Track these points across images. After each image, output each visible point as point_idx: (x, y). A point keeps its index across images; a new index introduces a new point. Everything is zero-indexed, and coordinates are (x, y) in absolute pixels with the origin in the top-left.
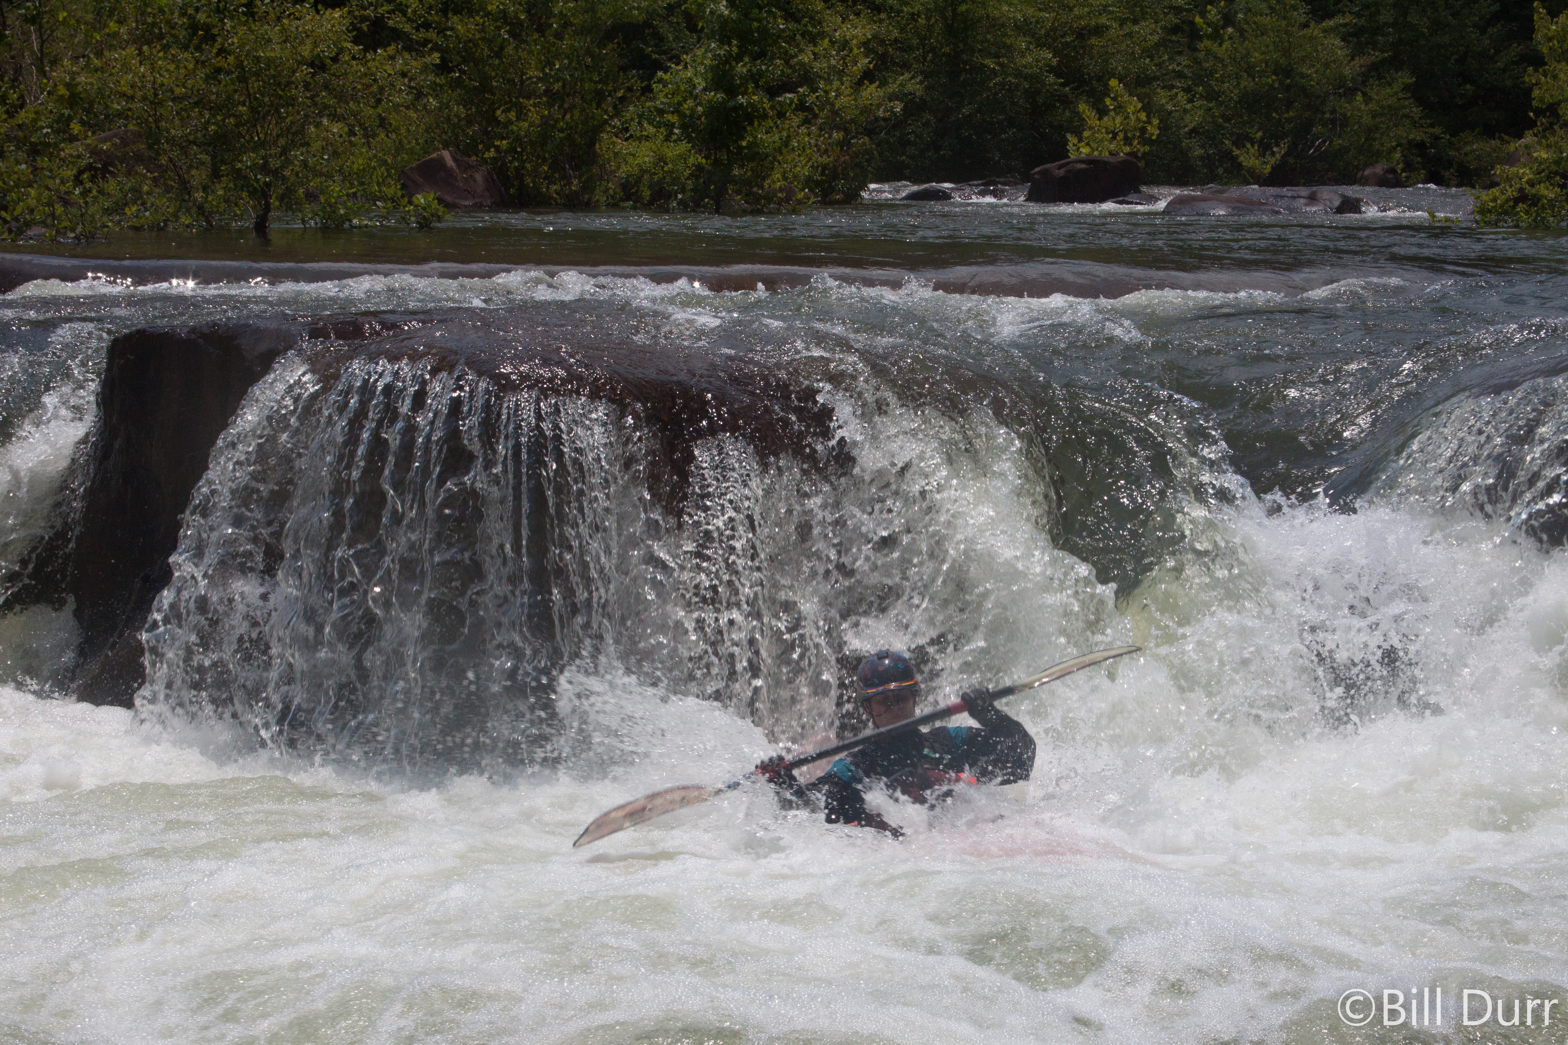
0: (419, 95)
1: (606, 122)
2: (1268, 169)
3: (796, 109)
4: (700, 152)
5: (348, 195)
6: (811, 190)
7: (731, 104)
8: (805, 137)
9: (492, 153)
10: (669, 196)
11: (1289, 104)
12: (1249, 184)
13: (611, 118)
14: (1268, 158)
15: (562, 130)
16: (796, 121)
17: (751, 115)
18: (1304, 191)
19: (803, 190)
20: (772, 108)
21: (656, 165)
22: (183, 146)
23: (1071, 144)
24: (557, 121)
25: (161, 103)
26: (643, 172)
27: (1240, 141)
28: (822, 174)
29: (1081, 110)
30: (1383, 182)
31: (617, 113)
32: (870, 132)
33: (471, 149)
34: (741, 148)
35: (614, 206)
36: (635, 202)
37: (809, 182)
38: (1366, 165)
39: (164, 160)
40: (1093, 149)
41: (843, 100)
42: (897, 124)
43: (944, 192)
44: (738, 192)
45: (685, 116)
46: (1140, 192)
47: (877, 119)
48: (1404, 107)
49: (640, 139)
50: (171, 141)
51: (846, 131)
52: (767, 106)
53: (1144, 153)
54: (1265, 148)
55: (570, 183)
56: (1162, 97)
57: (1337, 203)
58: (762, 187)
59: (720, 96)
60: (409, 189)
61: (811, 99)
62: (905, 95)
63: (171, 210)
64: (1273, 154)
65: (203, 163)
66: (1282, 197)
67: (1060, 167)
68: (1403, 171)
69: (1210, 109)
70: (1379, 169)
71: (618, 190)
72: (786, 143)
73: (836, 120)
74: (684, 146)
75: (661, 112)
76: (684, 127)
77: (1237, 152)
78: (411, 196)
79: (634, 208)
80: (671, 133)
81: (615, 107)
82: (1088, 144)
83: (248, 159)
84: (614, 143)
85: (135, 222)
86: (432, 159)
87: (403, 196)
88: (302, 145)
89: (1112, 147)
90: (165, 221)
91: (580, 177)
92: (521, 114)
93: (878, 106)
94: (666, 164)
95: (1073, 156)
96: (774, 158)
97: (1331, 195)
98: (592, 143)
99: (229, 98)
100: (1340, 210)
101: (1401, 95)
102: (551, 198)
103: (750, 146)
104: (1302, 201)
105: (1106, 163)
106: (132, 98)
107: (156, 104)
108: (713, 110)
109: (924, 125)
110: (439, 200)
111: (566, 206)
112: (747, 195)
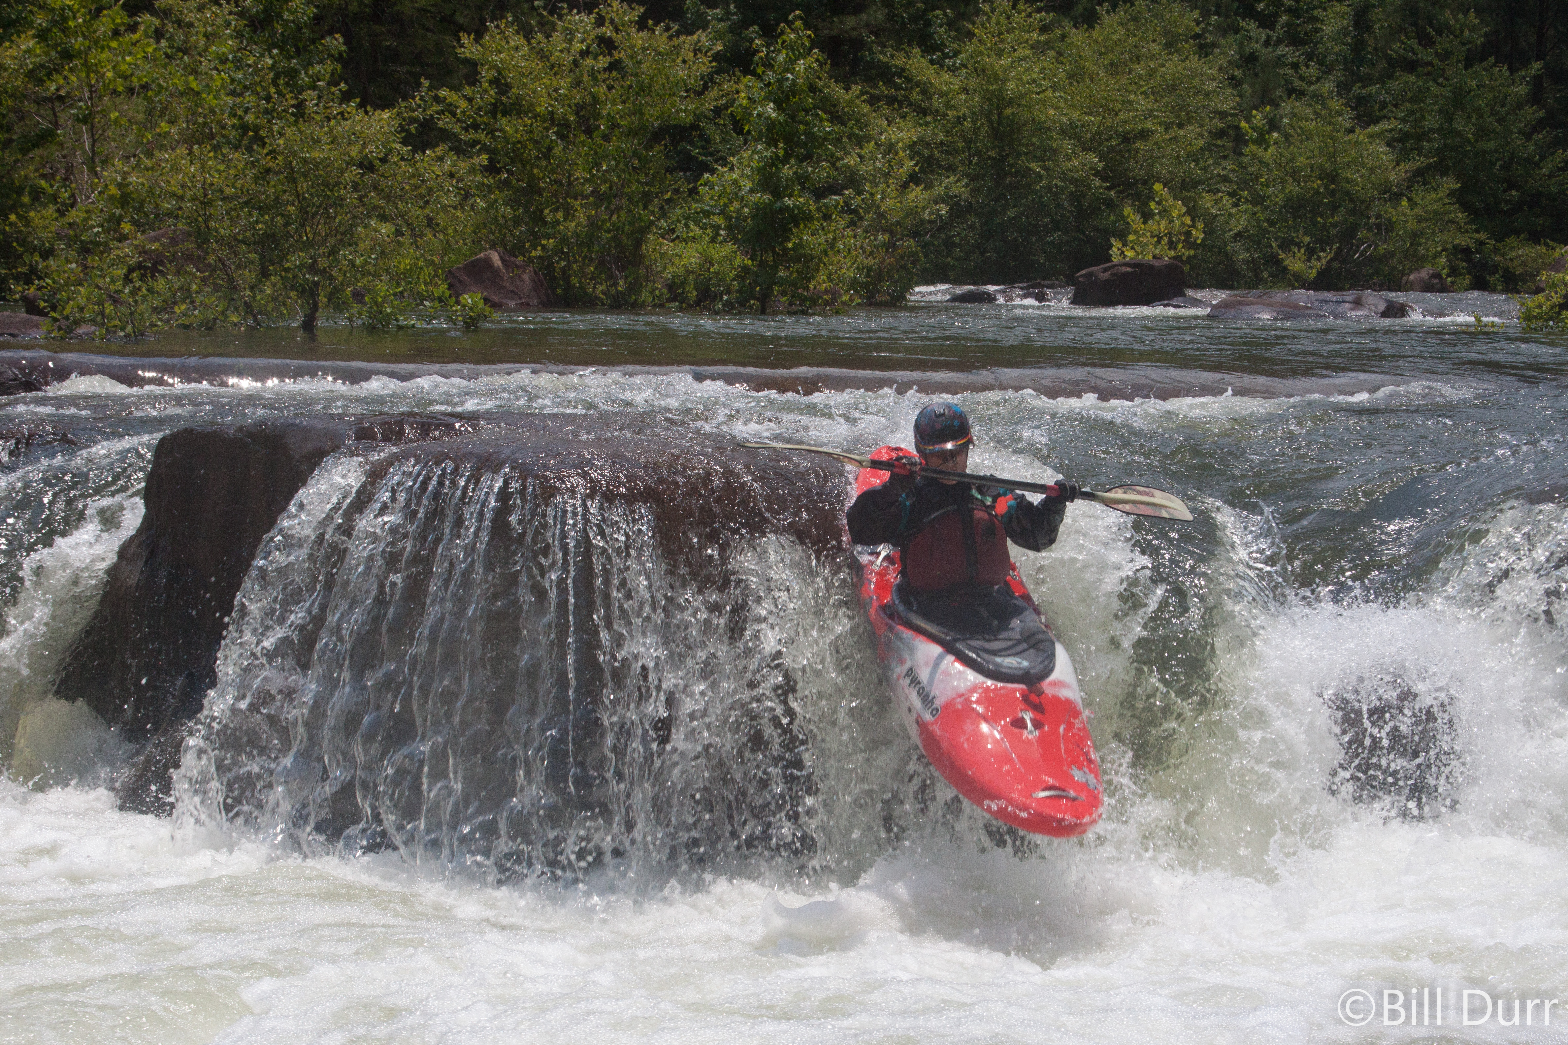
0: (467, 196)
1: (652, 223)
2: (1313, 273)
3: (842, 211)
4: (746, 253)
5: (395, 295)
6: (856, 291)
7: (778, 205)
8: (849, 239)
9: (539, 252)
10: (715, 297)
11: (1334, 208)
12: (1294, 288)
13: (658, 219)
14: (1314, 261)
15: (609, 231)
16: (842, 223)
17: (799, 218)
18: (1350, 295)
19: (847, 291)
20: (818, 210)
21: (701, 266)
22: (233, 244)
23: (1115, 249)
24: (604, 221)
25: (210, 203)
26: (689, 272)
27: (1286, 244)
28: (868, 276)
29: (1126, 213)
30: (1428, 288)
31: (664, 214)
32: (915, 234)
33: (517, 249)
34: (786, 250)
35: (660, 306)
36: (681, 302)
37: (854, 283)
38: (1411, 270)
39: (211, 259)
40: (1137, 253)
41: (889, 202)
42: (943, 226)
43: (989, 295)
44: (784, 294)
45: (731, 218)
46: (1184, 295)
47: (922, 222)
48: (1450, 212)
49: (685, 241)
50: (220, 241)
51: (891, 232)
52: (813, 208)
53: (1189, 257)
54: (1311, 252)
55: (616, 284)
56: (1207, 201)
57: (1382, 307)
58: (807, 289)
59: (767, 197)
60: (456, 288)
61: (856, 202)
62: (951, 197)
63: (219, 309)
64: (1319, 259)
65: (252, 263)
66: (1327, 302)
67: (1105, 270)
68: (1448, 276)
69: (1255, 214)
70: (1424, 273)
71: (665, 291)
72: (832, 244)
73: (881, 223)
74: (730, 247)
75: (707, 214)
76: (729, 228)
77: (1282, 256)
78: (458, 296)
79: (680, 309)
80: (718, 234)
81: (662, 208)
82: (1133, 248)
83: (296, 259)
84: (661, 245)
85: (183, 320)
86: (479, 260)
87: (450, 296)
88: (350, 245)
89: (1157, 251)
90: (215, 319)
91: (626, 278)
92: (569, 213)
93: (924, 208)
94: (712, 264)
95: (1116, 259)
96: (820, 260)
97: (1375, 300)
98: (638, 243)
99: (277, 198)
100: (1384, 314)
101: (1446, 201)
102: (597, 298)
103: (796, 247)
104: (1347, 305)
105: (1151, 267)
106: (182, 198)
107: (207, 203)
108: (761, 212)
109: (970, 227)
110: (486, 300)
111: (612, 307)
112: (793, 296)
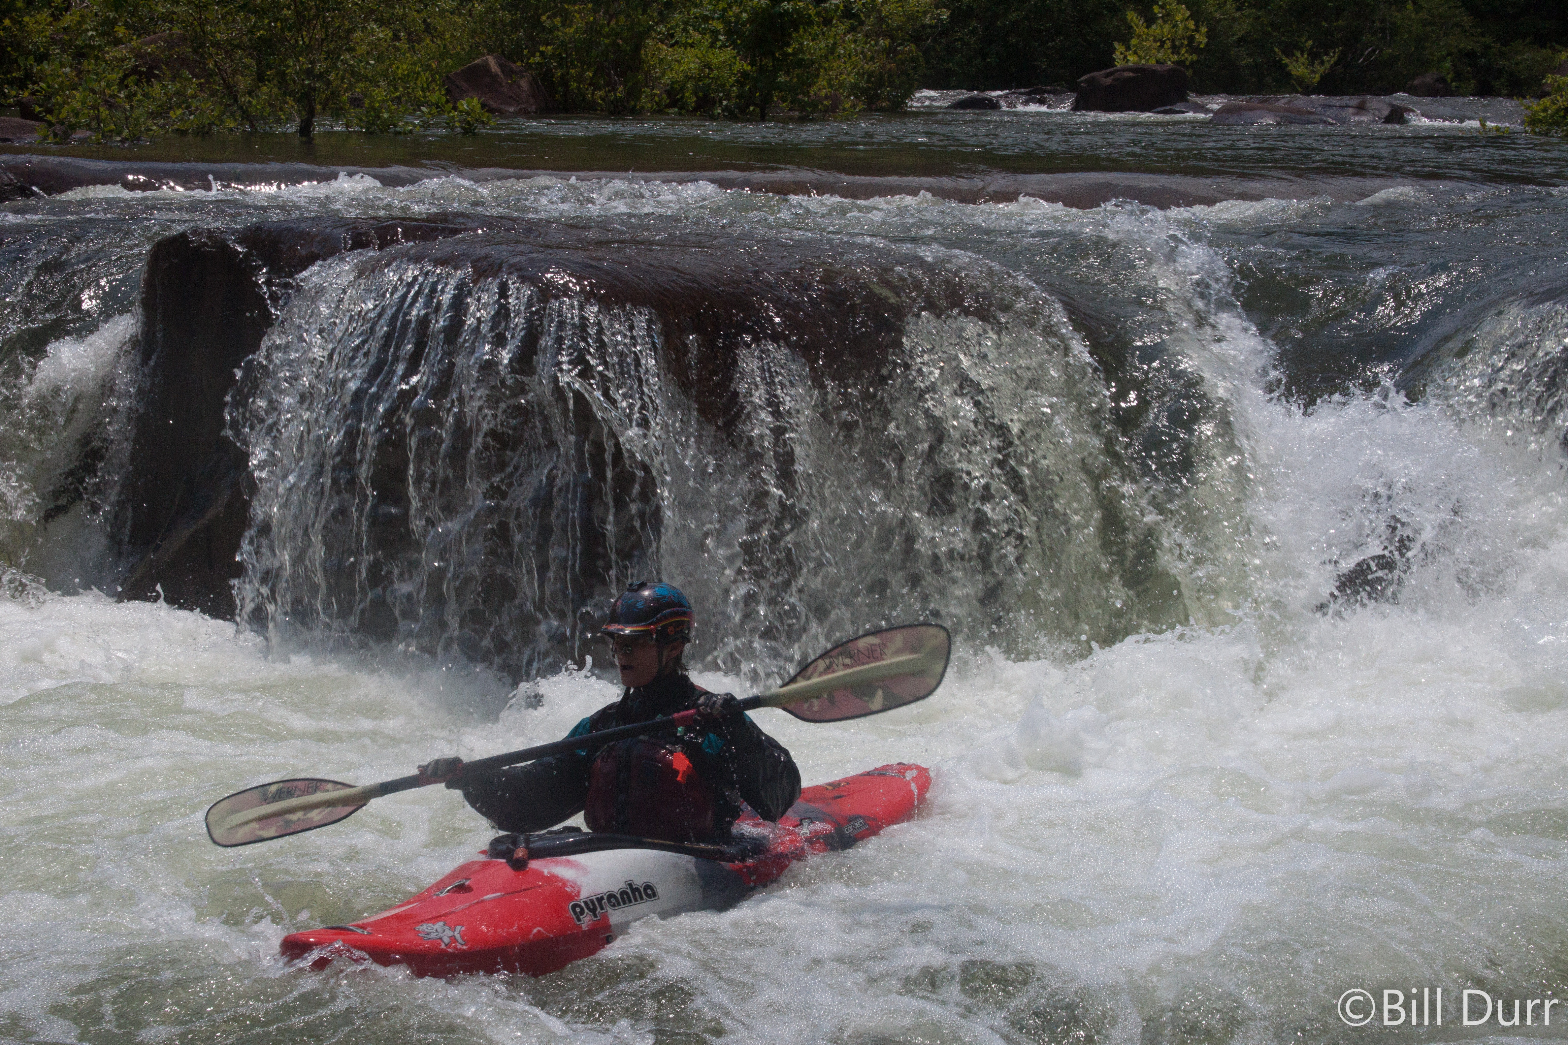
1: (651, 28)
2: (1317, 78)
3: (842, 15)
4: (745, 58)
5: (392, 100)
6: (857, 98)
7: (777, 9)
8: (851, 44)
9: (537, 58)
10: (714, 103)
11: (1339, 12)
12: (1297, 93)
13: (657, 24)
14: (1317, 66)
15: (607, 36)
16: (842, 28)
17: (797, 22)
18: (1354, 101)
19: (848, 97)
20: (818, 14)
21: (701, 71)
22: (229, 48)
23: (1118, 53)
24: (602, 27)
25: (207, 7)
26: (688, 78)
27: (1290, 49)
28: (868, 81)
29: (1129, 18)
30: (1432, 92)
31: (663, 19)
32: (916, 39)
33: (515, 54)
34: (787, 55)
35: (659, 112)
36: (681, 108)
37: (854, 89)
38: (1416, 73)
39: (210, 65)
40: (1140, 58)
41: (890, 6)
42: (944, 30)
43: (992, 100)
44: (783, 99)
45: (730, 22)
46: (1187, 101)
47: (923, 26)
48: (1455, 16)
49: (685, 45)
50: (216, 45)
51: (892, 37)
52: (813, 12)
53: (1192, 62)
54: (1314, 56)
55: (614, 90)
56: (1210, 5)
57: (1386, 112)
58: (807, 94)
60: (453, 95)
61: (857, 6)
63: (215, 114)
64: (1322, 63)
65: (248, 68)
66: (1330, 106)
67: (1107, 75)
68: (1453, 79)
69: (1259, 17)
70: (1429, 77)
71: (665, 96)
72: (832, 50)
73: (882, 27)
74: (729, 53)
75: (706, 18)
76: (729, 33)
77: (1286, 60)
78: (455, 101)
79: (679, 115)
80: (717, 39)
81: (660, 13)
82: (1135, 52)
83: (295, 64)
84: (660, 50)
85: (179, 125)
86: (476, 65)
87: (447, 102)
88: (348, 50)
89: (1160, 55)
90: (210, 125)
91: (625, 83)
92: (567, 19)
93: (926, 12)
94: (711, 70)
95: (1118, 64)
96: (820, 65)
97: (1380, 104)
98: (638, 49)
99: (274, 1)
100: (1388, 120)
101: (1451, 4)
102: (596, 103)
103: (796, 53)
104: (1351, 110)
105: (1153, 72)
107: (201, 7)
108: (759, 17)
109: (972, 32)
110: (483, 106)
111: (612, 113)
112: (792, 102)
